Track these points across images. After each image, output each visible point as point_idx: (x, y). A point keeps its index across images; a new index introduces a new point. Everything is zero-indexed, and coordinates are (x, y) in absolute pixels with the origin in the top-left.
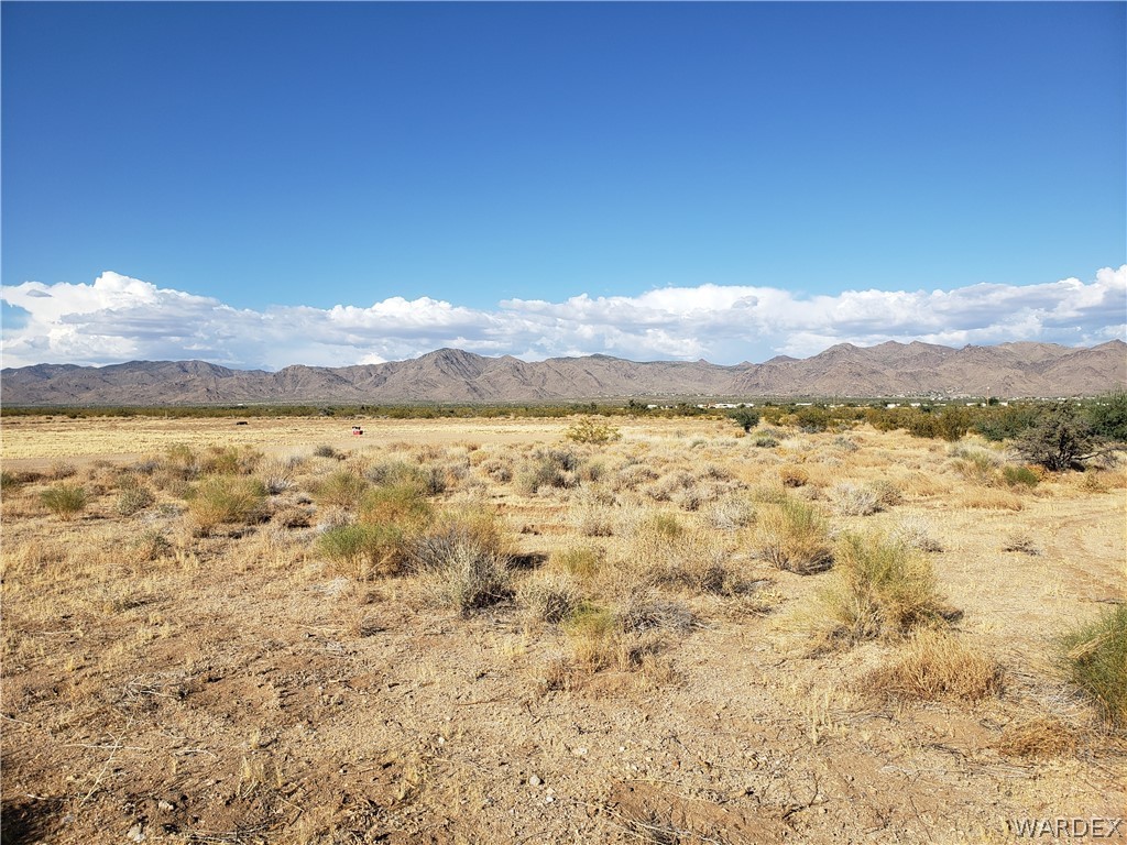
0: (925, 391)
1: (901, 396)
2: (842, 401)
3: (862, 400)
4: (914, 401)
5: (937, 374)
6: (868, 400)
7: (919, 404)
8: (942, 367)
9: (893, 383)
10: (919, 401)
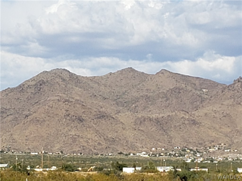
0: (178, 148)
1: (143, 155)
2: (54, 161)
3: (84, 160)
4: (162, 164)
5: (194, 123)
6: (93, 161)
7: (168, 169)
8: (201, 112)
9: (130, 135)
10: (169, 163)
